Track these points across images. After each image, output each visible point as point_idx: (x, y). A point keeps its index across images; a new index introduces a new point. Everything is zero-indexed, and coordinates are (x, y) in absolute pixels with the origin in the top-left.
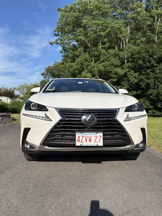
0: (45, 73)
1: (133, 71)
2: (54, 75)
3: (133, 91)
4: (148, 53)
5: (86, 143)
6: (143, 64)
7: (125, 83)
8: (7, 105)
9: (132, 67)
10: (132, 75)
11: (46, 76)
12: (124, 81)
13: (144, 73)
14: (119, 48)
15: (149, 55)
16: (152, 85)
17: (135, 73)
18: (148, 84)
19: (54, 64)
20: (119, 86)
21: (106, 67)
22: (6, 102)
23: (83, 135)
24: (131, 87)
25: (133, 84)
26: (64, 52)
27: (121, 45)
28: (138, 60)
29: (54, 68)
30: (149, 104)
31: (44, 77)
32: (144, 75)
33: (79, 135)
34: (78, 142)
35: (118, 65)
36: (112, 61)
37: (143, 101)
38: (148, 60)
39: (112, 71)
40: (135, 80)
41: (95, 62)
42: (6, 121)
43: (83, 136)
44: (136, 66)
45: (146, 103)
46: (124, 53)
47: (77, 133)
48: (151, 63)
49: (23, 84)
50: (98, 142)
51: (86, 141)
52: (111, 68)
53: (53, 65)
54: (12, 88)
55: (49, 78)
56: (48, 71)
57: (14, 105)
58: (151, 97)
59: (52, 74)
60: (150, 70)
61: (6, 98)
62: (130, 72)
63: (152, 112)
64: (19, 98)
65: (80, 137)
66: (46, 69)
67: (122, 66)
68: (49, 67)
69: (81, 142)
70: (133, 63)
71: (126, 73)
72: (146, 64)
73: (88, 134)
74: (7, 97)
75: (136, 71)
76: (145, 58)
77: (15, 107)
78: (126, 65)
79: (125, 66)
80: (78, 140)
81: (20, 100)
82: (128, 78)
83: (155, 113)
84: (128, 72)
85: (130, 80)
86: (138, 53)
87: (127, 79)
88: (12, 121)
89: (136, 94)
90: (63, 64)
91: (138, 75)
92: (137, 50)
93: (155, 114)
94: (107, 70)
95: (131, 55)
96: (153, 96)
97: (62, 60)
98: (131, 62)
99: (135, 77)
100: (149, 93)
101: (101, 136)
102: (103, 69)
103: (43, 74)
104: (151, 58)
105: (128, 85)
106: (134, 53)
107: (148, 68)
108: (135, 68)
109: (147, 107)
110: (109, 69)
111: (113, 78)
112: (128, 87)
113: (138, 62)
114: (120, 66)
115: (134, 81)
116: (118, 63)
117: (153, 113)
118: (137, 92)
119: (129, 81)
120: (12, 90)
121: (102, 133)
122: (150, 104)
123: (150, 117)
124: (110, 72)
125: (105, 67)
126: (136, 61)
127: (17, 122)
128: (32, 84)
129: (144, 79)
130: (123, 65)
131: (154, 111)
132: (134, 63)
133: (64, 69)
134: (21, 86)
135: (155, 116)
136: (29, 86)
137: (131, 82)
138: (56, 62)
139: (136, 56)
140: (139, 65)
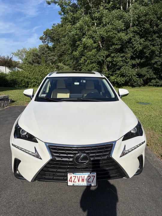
0: (44, 37)
1: (138, 36)
2: (53, 40)
3: (137, 59)
4: (156, 14)
5: (79, 183)
6: (150, 28)
7: (129, 50)
8: (6, 75)
9: (138, 32)
10: (137, 41)
11: (45, 41)
12: (128, 48)
13: (150, 39)
14: (124, 8)
15: (157, 18)
16: (157, 53)
17: (140, 39)
18: (153, 51)
19: (52, 26)
20: (123, 53)
21: (109, 32)
22: (5, 73)
23: (75, 175)
24: (135, 55)
25: (137, 51)
26: (63, 13)
27: (127, 5)
28: (145, 23)
29: (53, 31)
30: (152, 74)
31: (43, 42)
32: (150, 41)
33: (71, 176)
34: (71, 182)
35: (122, 29)
36: (115, 24)
37: (146, 70)
38: (156, 24)
39: (115, 36)
40: (140, 47)
41: (97, 26)
42: (4, 104)
43: (76, 177)
44: (142, 30)
45: (150, 72)
46: (129, 15)
47: (68, 174)
48: (159, 27)
49: (21, 49)
50: (91, 182)
51: (79, 181)
52: (113, 33)
53: (51, 28)
54: (9, 56)
55: (48, 43)
56: (46, 35)
57: (13, 75)
58: (155, 66)
59: (51, 38)
60: (157, 35)
61: (4, 67)
62: (135, 37)
63: (155, 81)
64: (18, 67)
65: (72, 177)
66: (44, 32)
67: (126, 30)
68: (47, 31)
69: (74, 182)
70: (139, 27)
71: (130, 39)
72: (153, 28)
73: (81, 174)
74: (6, 66)
75: (141, 37)
76: (152, 20)
77: (14, 77)
78: (132, 29)
79: (130, 30)
80: (70, 180)
81: (19, 69)
82: (132, 44)
83: (158, 82)
84: (133, 37)
85: (135, 47)
86: (146, 15)
87: (131, 46)
88: (10, 103)
89: (140, 62)
90: (62, 26)
91: (144, 41)
92: (145, 11)
93: (158, 84)
94: (109, 36)
95: (137, 17)
96: (158, 65)
97: (61, 22)
98: (137, 25)
99: (140, 44)
100: (153, 62)
101: (94, 176)
102: (105, 34)
103: (41, 38)
104: (158, 21)
105: (132, 52)
106: (141, 15)
107: (155, 32)
108: (141, 33)
109: (150, 76)
110: (112, 35)
111: (117, 44)
112: (132, 54)
113: (145, 25)
114: (124, 30)
115: (138, 48)
116: (122, 26)
117: (157, 82)
118: (141, 60)
119: (133, 48)
120: (9, 58)
121: (95, 173)
122: (154, 73)
123: (153, 87)
124: (112, 38)
125: (107, 32)
126: (143, 25)
127: (16, 104)
128: (31, 49)
129: (150, 46)
130: (128, 30)
131: (157, 80)
132: (141, 26)
133: (63, 32)
134: (19, 51)
135: (158, 86)
136: (28, 51)
137: (135, 49)
138: (54, 24)
139: (143, 18)
140: (146, 29)
